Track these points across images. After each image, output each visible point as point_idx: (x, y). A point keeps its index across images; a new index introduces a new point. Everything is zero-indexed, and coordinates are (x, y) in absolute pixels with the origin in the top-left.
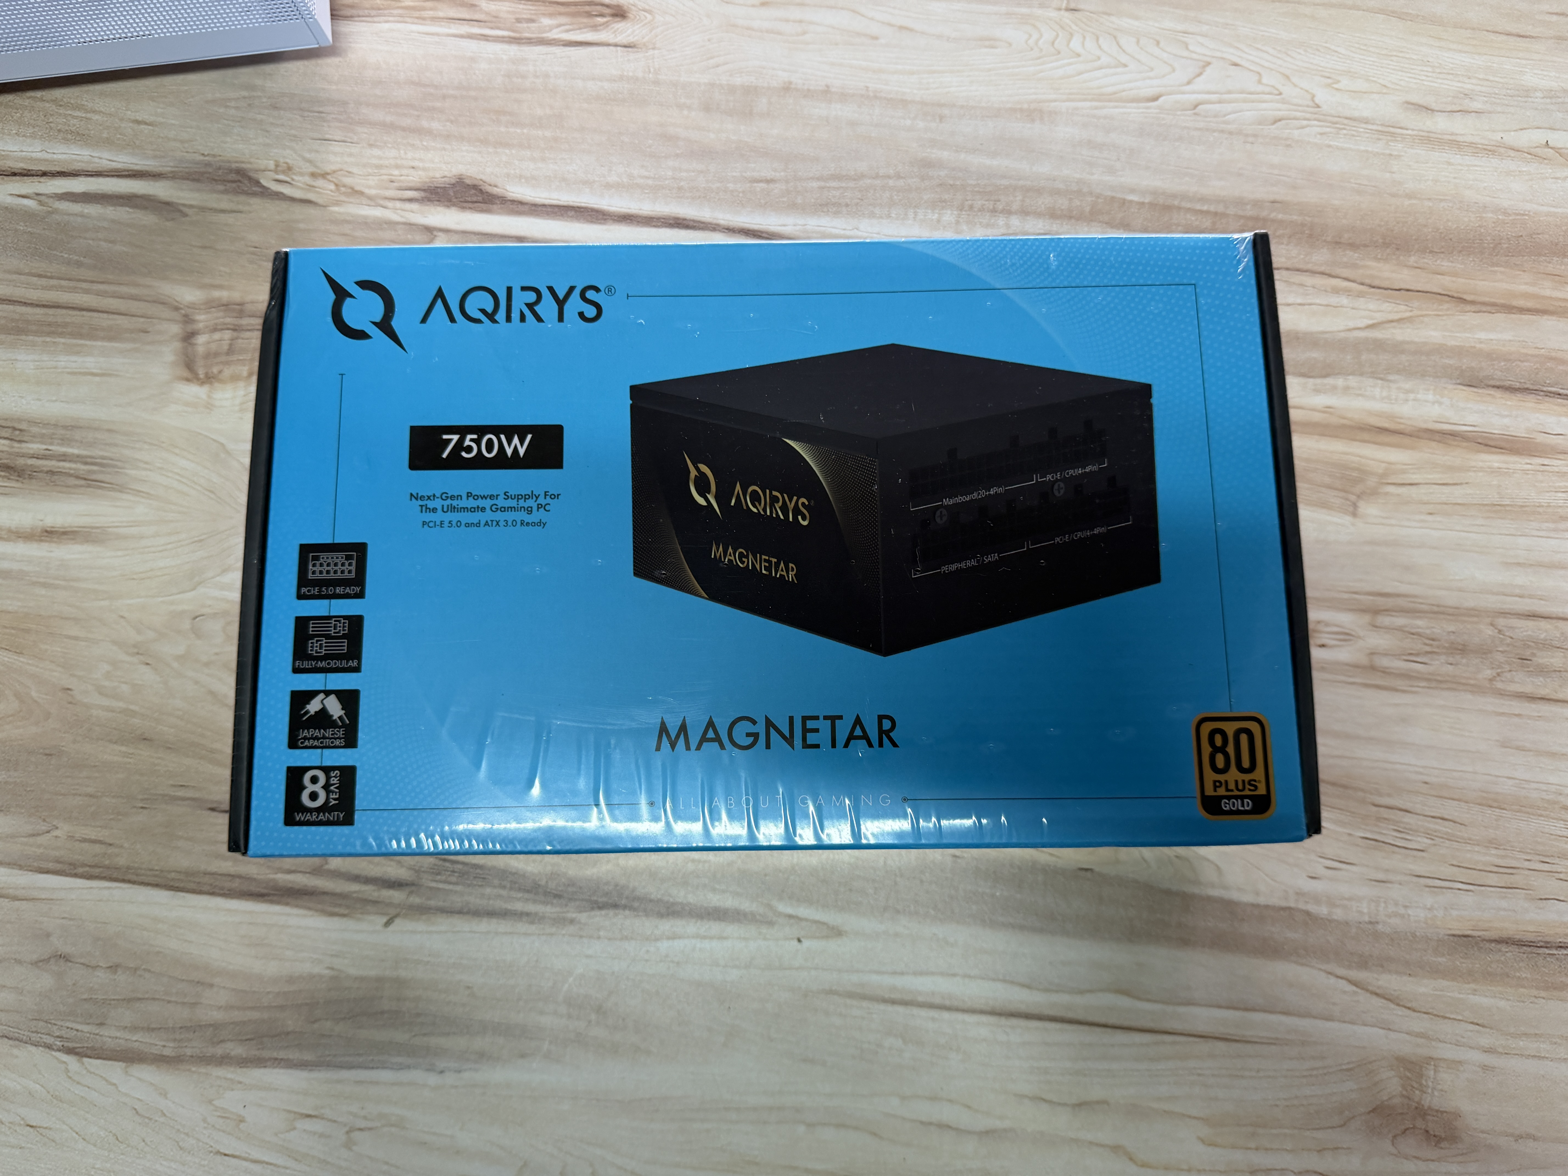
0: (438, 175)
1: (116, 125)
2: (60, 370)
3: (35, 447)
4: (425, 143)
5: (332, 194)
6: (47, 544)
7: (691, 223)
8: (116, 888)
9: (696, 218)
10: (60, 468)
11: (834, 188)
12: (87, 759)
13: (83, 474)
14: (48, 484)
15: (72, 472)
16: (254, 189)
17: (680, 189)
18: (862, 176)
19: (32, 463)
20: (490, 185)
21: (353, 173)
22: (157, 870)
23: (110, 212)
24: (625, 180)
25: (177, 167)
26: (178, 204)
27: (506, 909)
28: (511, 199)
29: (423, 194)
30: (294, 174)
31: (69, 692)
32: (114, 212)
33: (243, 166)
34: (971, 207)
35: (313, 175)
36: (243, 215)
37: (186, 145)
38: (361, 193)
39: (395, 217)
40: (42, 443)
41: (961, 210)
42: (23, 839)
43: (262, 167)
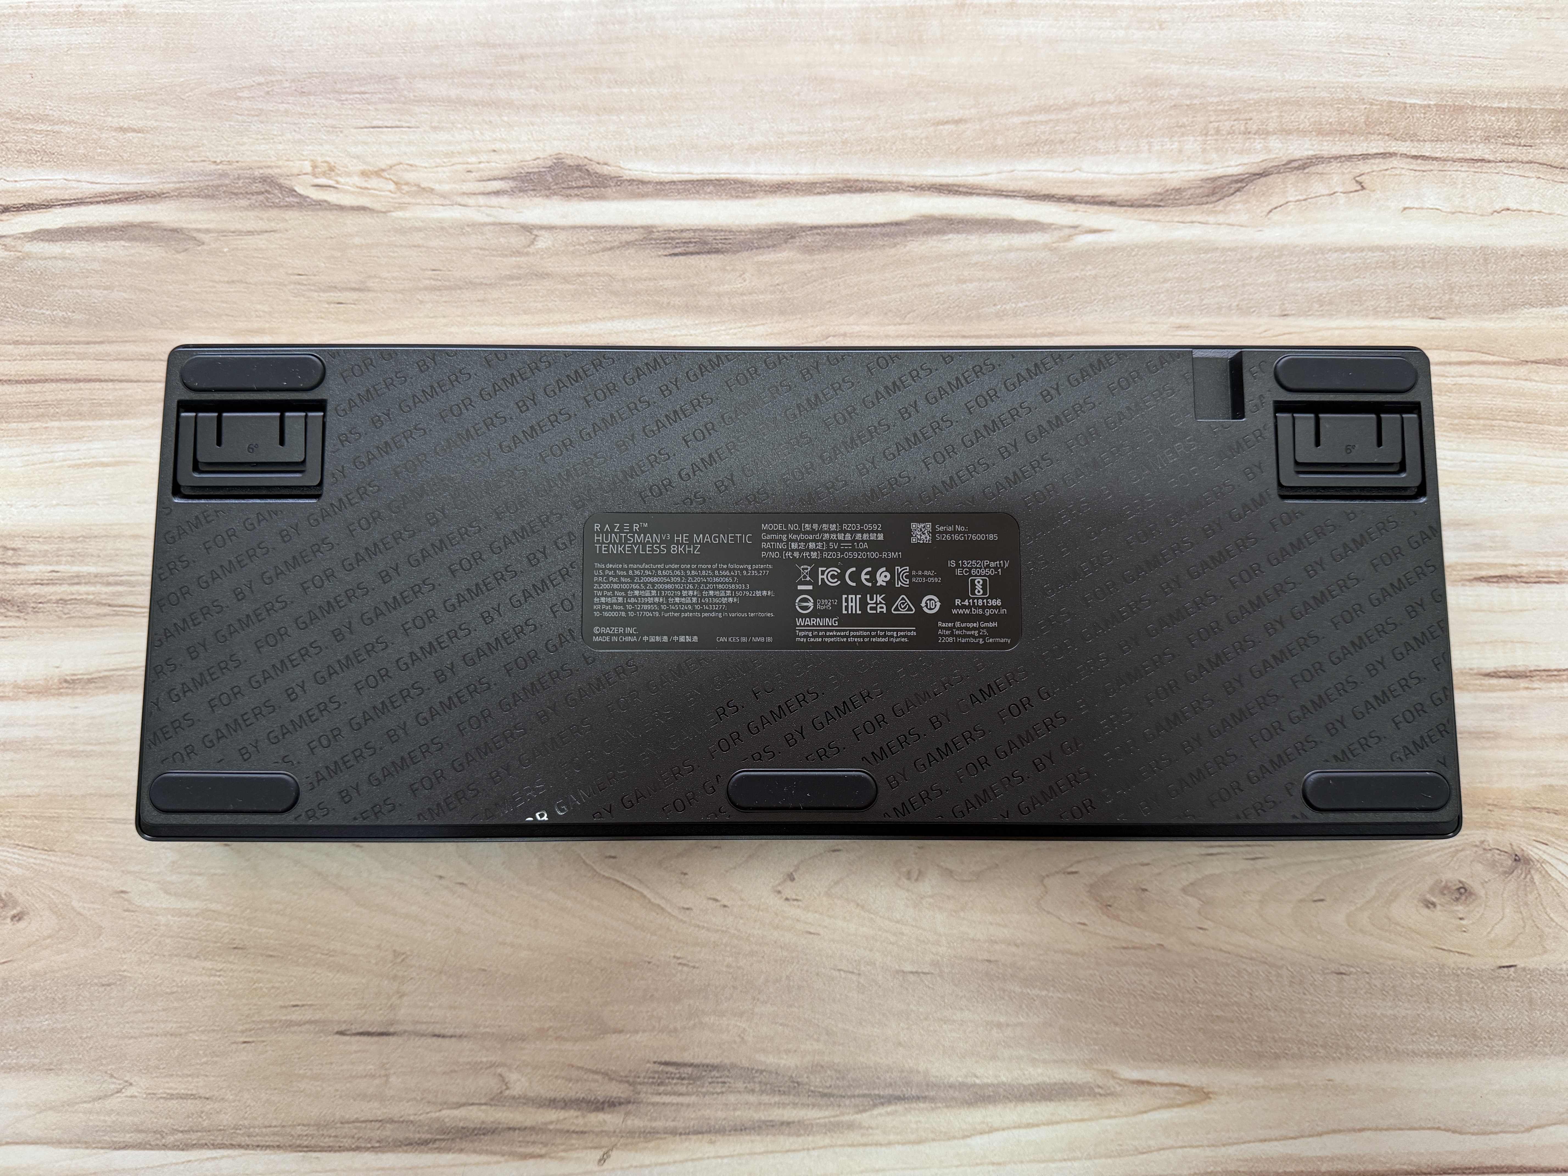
0: (528, 158)
1: (94, 136)
2: (57, 464)
3: (37, 570)
4: (505, 119)
5: (392, 195)
6: (69, 698)
7: (865, 185)
8: (223, 1157)
9: (870, 178)
10: (73, 594)
11: (1042, 122)
12: (160, 985)
13: (106, 599)
14: (60, 618)
15: (91, 597)
16: (287, 199)
17: (845, 142)
18: (1075, 105)
19: (34, 592)
20: (598, 163)
21: (416, 166)
22: (275, 1126)
23: (99, 249)
24: (772, 139)
25: (182, 182)
26: (189, 230)
27: (759, 1121)
28: (628, 178)
29: (512, 184)
30: (338, 175)
31: (123, 895)
32: (105, 249)
33: (270, 171)
34: (1218, 131)
35: (364, 174)
36: (277, 235)
37: (191, 153)
38: (432, 190)
39: (480, 218)
40: (45, 564)
41: (1206, 135)
42: (85, 1105)
43: (295, 171)
